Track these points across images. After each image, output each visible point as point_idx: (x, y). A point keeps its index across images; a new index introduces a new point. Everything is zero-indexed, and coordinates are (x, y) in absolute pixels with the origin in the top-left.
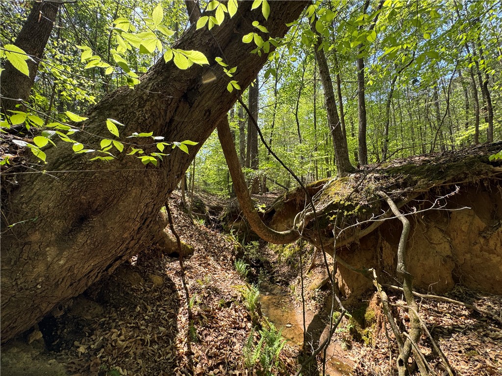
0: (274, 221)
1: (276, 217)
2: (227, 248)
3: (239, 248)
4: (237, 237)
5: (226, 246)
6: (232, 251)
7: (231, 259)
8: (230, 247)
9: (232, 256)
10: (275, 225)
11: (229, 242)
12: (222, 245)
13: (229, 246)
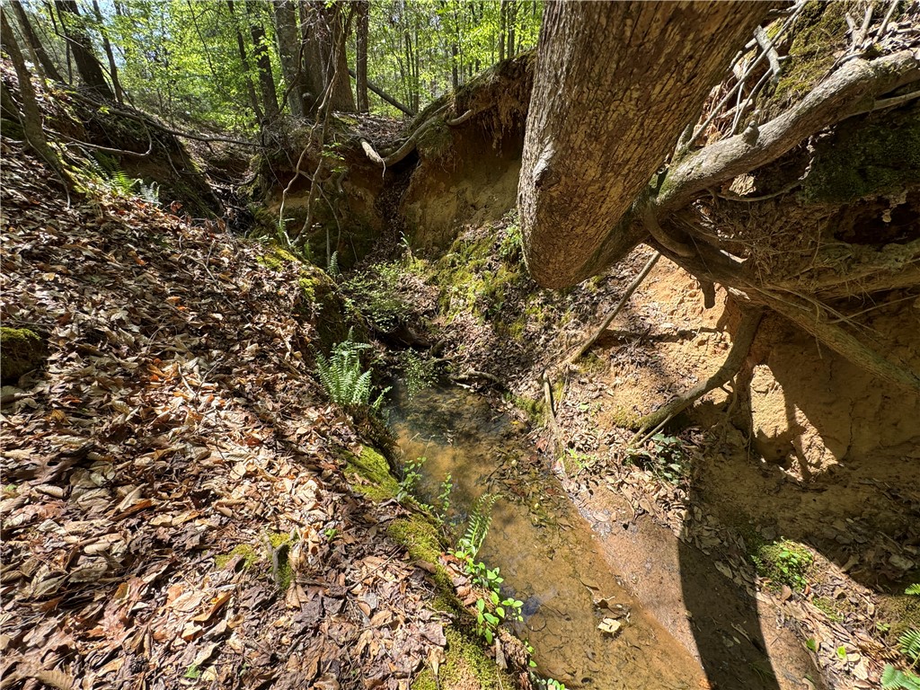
0: (414, 190)
1: (423, 178)
2: (273, 297)
3: (321, 291)
4: (307, 246)
5: (267, 288)
6: (297, 306)
7: (298, 343)
8: (282, 291)
9: (301, 324)
10: (418, 205)
11: (275, 269)
12: (245, 284)
13: (279, 284)
